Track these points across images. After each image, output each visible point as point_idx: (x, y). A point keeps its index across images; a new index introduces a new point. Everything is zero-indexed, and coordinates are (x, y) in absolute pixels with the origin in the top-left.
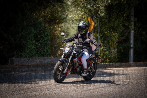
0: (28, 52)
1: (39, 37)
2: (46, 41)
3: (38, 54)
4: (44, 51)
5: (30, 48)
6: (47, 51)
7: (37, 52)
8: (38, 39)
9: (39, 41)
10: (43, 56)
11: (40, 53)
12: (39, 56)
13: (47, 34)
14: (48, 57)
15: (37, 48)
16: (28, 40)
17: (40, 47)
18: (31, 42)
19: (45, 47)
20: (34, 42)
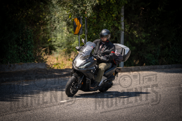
0: (9, 57)
1: (21, 40)
2: (29, 45)
3: (20, 59)
4: (27, 56)
5: (11, 53)
6: (31, 56)
7: (19, 57)
8: (20, 43)
9: (21, 45)
10: (26, 61)
11: (23, 58)
12: (21, 62)
13: (30, 38)
14: (31, 62)
15: (19, 53)
16: (9, 45)
17: (22, 51)
18: (13, 47)
19: (28, 51)
20: (16, 46)
